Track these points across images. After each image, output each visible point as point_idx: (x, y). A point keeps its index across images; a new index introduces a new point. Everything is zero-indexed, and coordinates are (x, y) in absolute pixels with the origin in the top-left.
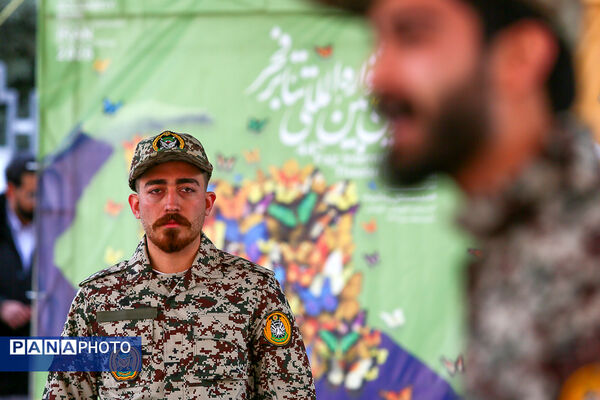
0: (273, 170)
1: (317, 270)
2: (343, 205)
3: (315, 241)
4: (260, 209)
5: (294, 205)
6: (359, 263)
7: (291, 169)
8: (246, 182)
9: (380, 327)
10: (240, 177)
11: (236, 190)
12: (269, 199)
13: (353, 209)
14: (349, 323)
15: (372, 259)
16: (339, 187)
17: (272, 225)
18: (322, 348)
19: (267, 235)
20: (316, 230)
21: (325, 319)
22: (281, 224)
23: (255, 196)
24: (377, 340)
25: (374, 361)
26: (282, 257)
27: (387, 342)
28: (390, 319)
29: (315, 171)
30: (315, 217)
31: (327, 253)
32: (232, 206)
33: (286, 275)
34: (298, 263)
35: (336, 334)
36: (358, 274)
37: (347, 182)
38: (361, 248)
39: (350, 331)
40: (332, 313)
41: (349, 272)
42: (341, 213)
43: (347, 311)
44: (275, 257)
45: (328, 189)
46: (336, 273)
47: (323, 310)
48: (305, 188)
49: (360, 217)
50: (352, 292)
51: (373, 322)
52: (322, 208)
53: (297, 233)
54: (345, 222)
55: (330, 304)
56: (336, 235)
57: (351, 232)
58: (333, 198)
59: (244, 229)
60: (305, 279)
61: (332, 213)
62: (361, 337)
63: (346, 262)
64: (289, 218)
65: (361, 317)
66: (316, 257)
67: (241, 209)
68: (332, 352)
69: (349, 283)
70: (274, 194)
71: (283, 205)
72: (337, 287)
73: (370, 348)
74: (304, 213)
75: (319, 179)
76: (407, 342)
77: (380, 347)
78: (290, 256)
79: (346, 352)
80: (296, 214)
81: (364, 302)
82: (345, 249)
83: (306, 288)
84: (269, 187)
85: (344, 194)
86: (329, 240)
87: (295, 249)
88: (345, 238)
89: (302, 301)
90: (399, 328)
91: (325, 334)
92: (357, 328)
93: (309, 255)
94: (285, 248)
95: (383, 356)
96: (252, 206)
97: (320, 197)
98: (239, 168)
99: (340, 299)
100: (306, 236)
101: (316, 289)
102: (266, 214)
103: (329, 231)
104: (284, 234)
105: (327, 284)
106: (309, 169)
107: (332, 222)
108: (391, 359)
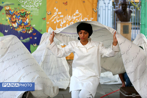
0: (21, 9)
1: (26, 20)
2: (28, 13)
3: (25, 17)
4: (19, 14)
5: (23, 13)
6: (30, 20)
7: (23, 10)
8: (18, 11)
9: (32, 27)
10: (17, 10)
11: (17, 12)
12: (20, 13)
13: (30, 14)
14: (29, 26)
15: (32, 19)
16: (28, 11)
17: (21, 15)
18: (26, 29)
19: (20, 17)
20: (26, 16)
21: (26, 26)
22: (22, 15)
23: (19, 12)
24: (32, 28)
25: (32, 30)
26: (22, 19)
27: (33, 28)
28: (34, 26)
29: (25, 10)
30: (25, 15)
31: (27, 19)
32: (16, 14)
33: (22, 21)
34: (24, 20)
35: (28, 27)
36: (30, 21)
37: (29, 11)
38: (30, 18)
39: (29, 27)
40: (27, 25)
41: (29, 21)
42: (28, 14)
43: (29, 25)
44: (21, 19)
45: (27, 12)
46: (28, 21)
47: (26, 25)
48: (24, 12)
49: (30, 15)
50: (29, 23)
51: (32, 26)
52: (26, 14)
53: (23, 16)
54: (29, 15)
55: (27, 24)
56: (28, 17)
57: (29, 16)
58: (27, 13)
59: (18, 16)
60: (24, 21)
61: (27, 14)
62: (30, 28)
63: (29, 20)
64: (23, 15)
65: (30, 25)
66: (26, 19)
67: (17, 14)
68: (27, 29)
69: (29, 22)
70: (21, 12)
71: (22, 13)
72: (28, 22)
73: (31, 29)
74: (24, 14)
75: (26, 10)
76: (35, 28)
77: (32, 29)
78: (23, 19)
79: (29, 29)
80: (23, 14)
81: (31, 24)
82: (29, 18)
83: (24, 22)
84: (20, 11)
85: (29, 12)
86: (27, 17)
87: (23, 18)
88: (29, 17)
89: (24, 24)
90: (34, 27)
91: (27, 27)
92: (30, 27)
93: (25, 19)
94: (22, 18)
95: (33, 30)
96: (18, 14)
97: (26, 12)
98: (17, 9)
99: (28, 23)
100: (24, 17)
101: (26, 22)
102: (20, 14)
103: (27, 16)
104: (22, 17)
105: (27, 22)
106: (25, 9)
107: (27, 15)
108: (34, 30)
